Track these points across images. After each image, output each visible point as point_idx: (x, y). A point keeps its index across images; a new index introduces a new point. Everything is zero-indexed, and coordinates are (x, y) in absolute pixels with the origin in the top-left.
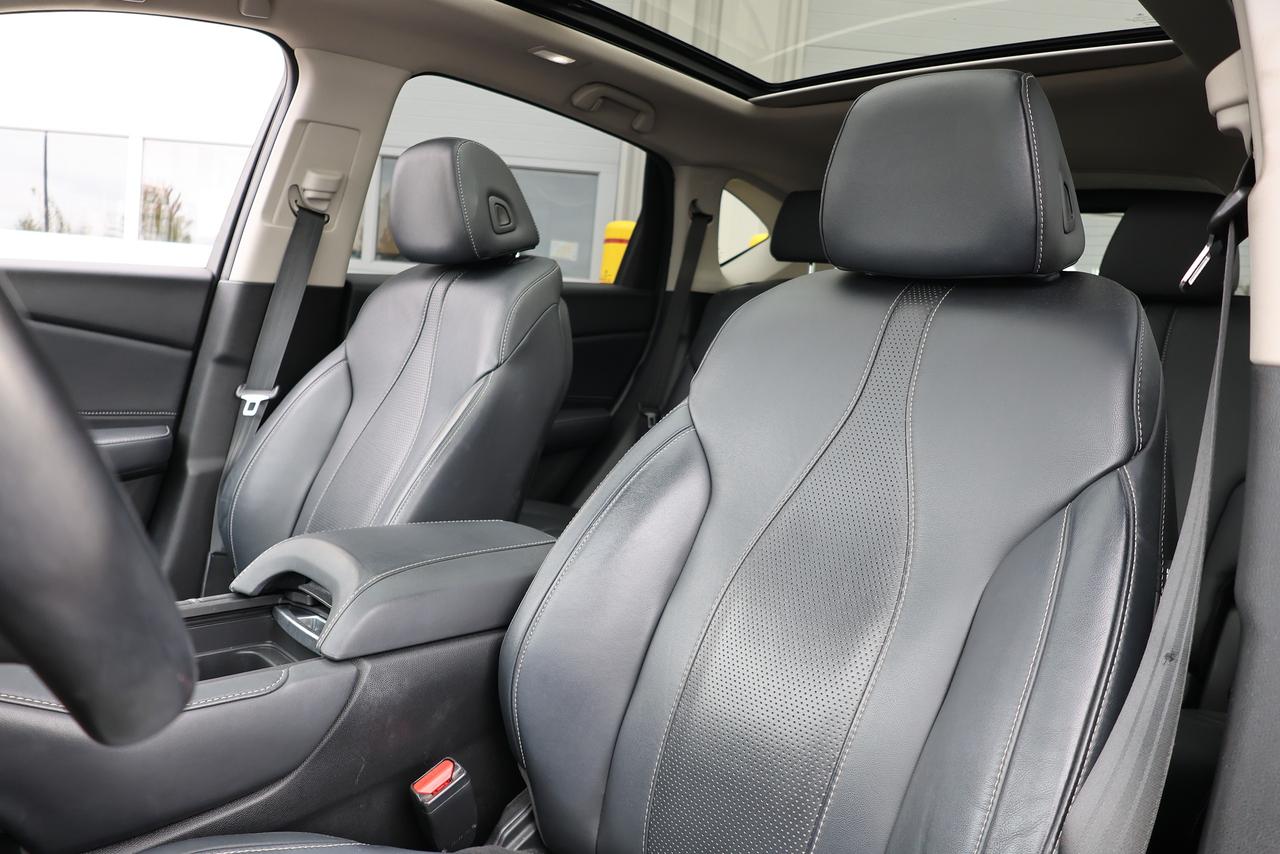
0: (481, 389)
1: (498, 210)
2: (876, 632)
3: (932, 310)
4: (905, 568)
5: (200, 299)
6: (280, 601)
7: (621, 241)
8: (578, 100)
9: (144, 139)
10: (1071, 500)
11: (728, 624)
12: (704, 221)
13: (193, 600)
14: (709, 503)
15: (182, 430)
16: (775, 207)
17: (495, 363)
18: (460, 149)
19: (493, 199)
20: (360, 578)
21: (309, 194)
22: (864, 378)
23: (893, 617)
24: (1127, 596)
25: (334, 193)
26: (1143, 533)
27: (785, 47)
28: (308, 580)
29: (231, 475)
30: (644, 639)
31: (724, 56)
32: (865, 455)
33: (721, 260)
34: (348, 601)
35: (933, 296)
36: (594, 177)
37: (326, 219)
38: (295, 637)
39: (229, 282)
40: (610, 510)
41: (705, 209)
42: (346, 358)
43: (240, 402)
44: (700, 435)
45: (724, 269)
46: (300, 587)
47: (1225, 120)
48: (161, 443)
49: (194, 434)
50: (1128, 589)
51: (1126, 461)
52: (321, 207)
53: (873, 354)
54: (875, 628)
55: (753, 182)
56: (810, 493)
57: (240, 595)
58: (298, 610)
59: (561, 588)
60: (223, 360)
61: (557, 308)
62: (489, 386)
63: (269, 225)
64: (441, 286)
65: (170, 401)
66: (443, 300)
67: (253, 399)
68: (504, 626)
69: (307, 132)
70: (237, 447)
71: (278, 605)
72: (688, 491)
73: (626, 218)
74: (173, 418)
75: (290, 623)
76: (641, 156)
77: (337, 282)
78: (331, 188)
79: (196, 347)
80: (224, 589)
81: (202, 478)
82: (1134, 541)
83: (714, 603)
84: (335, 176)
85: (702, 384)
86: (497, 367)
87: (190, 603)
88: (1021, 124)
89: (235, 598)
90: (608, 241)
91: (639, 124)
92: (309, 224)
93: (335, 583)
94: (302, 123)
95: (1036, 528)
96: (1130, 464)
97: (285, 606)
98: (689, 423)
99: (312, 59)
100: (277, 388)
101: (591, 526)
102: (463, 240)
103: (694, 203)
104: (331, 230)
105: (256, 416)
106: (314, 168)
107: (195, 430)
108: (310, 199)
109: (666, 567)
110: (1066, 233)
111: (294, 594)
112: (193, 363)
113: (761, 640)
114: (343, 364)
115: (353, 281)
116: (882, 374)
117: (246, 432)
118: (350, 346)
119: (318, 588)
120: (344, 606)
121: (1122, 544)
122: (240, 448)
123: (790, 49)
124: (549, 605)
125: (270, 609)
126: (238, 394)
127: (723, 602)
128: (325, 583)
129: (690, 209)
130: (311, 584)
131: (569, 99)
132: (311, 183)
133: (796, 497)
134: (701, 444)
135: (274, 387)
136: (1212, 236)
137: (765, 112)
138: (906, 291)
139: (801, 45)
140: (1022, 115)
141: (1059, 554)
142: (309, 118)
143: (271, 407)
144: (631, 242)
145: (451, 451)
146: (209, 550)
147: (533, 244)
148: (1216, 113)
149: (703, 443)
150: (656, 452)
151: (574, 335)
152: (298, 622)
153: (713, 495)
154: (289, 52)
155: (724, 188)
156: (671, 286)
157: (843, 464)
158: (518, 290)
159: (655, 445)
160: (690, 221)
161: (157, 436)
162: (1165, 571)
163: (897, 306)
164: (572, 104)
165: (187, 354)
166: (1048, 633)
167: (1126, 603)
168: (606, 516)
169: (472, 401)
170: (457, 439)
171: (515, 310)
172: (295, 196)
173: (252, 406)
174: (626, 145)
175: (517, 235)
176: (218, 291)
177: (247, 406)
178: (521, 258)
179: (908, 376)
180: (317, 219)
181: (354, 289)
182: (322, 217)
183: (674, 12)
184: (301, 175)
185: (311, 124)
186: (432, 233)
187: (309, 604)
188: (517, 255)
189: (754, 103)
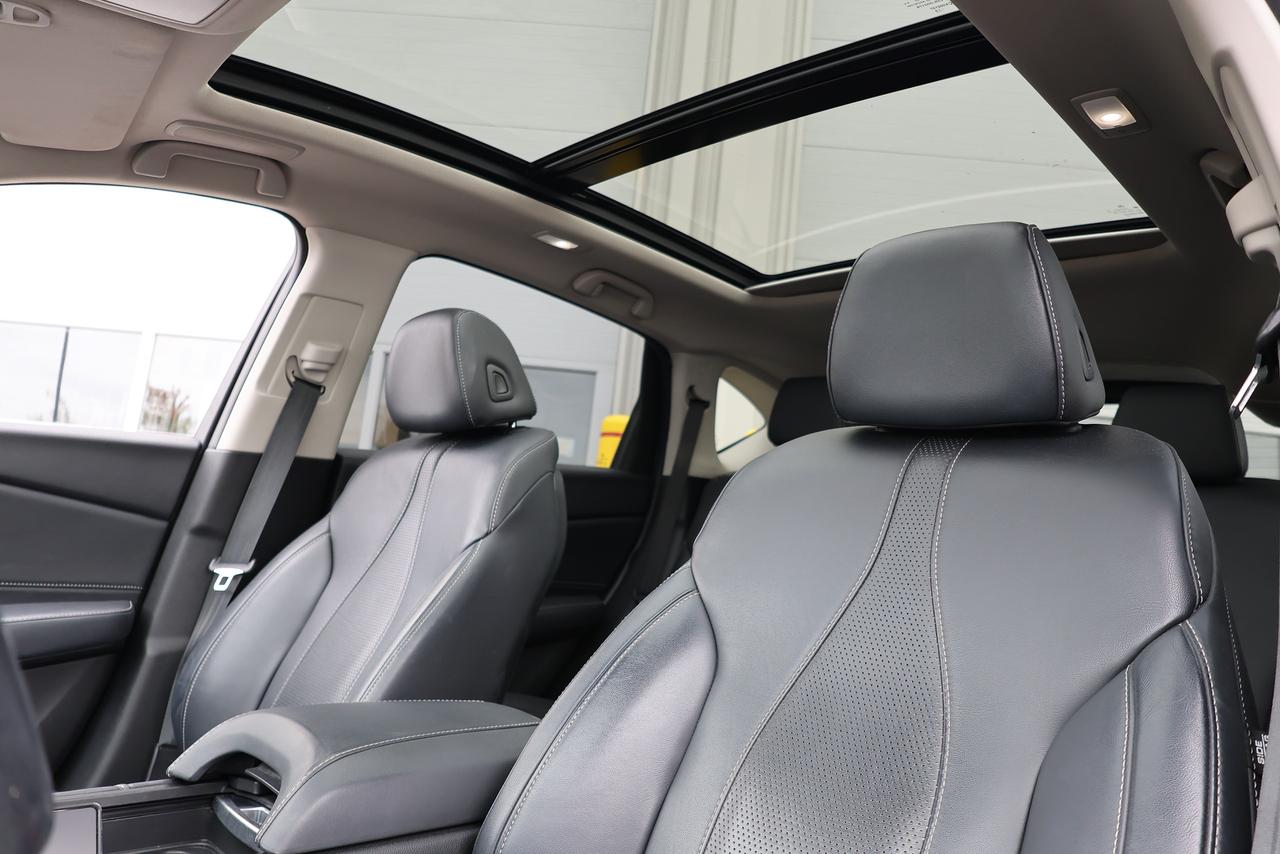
0: (467, 559)
1: (496, 378)
2: (915, 825)
3: (950, 461)
4: (943, 747)
5: (184, 467)
6: (223, 790)
7: (616, 435)
8: (579, 285)
9: (157, 335)
10: (1131, 659)
11: (739, 816)
12: (701, 407)
13: (122, 786)
14: (714, 676)
15: (146, 606)
16: (771, 395)
17: (485, 530)
18: (460, 318)
19: (491, 367)
20: (316, 757)
21: (307, 365)
22: (882, 534)
23: (935, 805)
24: (1216, 771)
25: (332, 365)
26: (1221, 695)
27: (777, 241)
28: (256, 762)
29: (192, 654)
30: (640, 837)
31: (719, 246)
32: (888, 617)
33: (718, 448)
34: (299, 784)
35: (951, 448)
36: (591, 376)
37: (322, 391)
38: (233, 831)
39: (217, 451)
40: (605, 682)
41: (701, 393)
42: (329, 531)
43: (213, 576)
44: (705, 601)
45: (721, 457)
46: (248, 771)
47: (1253, 244)
48: (120, 619)
49: (159, 610)
50: (1216, 762)
51: (1188, 615)
52: (318, 378)
53: (890, 509)
54: (913, 819)
55: (749, 370)
56: (829, 662)
57: (178, 781)
58: (243, 800)
59: (547, 772)
60: (200, 532)
61: (552, 477)
62: (477, 554)
63: (263, 394)
64: (433, 455)
65: (138, 574)
66: (435, 468)
67: (226, 573)
68: (478, 820)
69: (310, 306)
70: (203, 627)
71: (220, 794)
72: (692, 665)
73: (622, 412)
74: (138, 592)
75: (230, 814)
76: (639, 343)
77: (327, 454)
78: (330, 360)
79: (172, 517)
80: (160, 773)
81: (160, 659)
82: (1213, 706)
83: (721, 791)
84: (336, 348)
85: (706, 544)
86: (487, 534)
87: (119, 789)
88: (1031, 270)
89: (171, 785)
90: (605, 434)
91: (638, 309)
92: (304, 394)
93: (285, 762)
94: (306, 297)
95: (1092, 696)
96: (1192, 618)
97: (228, 796)
98: (692, 587)
99: (321, 236)
100: (253, 562)
101: (582, 701)
102: (459, 408)
103: (691, 389)
104: (325, 402)
105: (227, 591)
106: (315, 339)
107: (159, 608)
108: (308, 370)
109: (666, 750)
110: (1087, 380)
111: (240, 780)
112: (167, 535)
113: (779, 835)
114: (325, 537)
115: (344, 455)
116: (901, 529)
117: (216, 607)
118: (334, 519)
119: (268, 772)
120: (294, 789)
121: (1199, 708)
122: (205, 627)
123: (782, 244)
124: (533, 793)
125: (210, 800)
126: (211, 567)
127: (733, 790)
128: (275, 765)
129: (688, 395)
130: (260, 768)
131: (571, 284)
132: (309, 355)
133: (813, 666)
134: (705, 609)
135: (250, 561)
136: (1259, 356)
137: (762, 301)
138: (921, 445)
139: (792, 240)
140: (1031, 261)
141: (1126, 722)
142: (313, 292)
143: (244, 581)
144: (624, 436)
145: (432, 623)
146: (158, 741)
147: (529, 414)
148: (1241, 238)
149: (708, 608)
150: (656, 618)
151: (570, 518)
152: (241, 814)
153: (719, 670)
154: (301, 230)
155: (720, 376)
156: (668, 470)
157: (864, 629)
158: (512, 457)
159: (655, 611)
160: (687, 408)
161: (117, 610)
162: (1253, 743)
163: (913, 458)
164: (573, 288)
165: (162, 525)
166: (1128, 818)
167: (1216, 780)
168: (599, 690)
169: (458, 570)
170: (438, 611)
171: (508, 475)
172: (293, 367)
173: (225, 580)
174: (625, 331)
175: (514, 404)
176: (203, 460)
177: (219, 580)
178: (516, 427)
179: (931, 530)
180: (312, 390)
181: (344, 462)
182: (318, 389)
183: (673, 206)
184: (301, 346)
185: (315, 298)
186: (428, 402)
187: (255, 793)
188: (513, 426)
189: (751, 292)
